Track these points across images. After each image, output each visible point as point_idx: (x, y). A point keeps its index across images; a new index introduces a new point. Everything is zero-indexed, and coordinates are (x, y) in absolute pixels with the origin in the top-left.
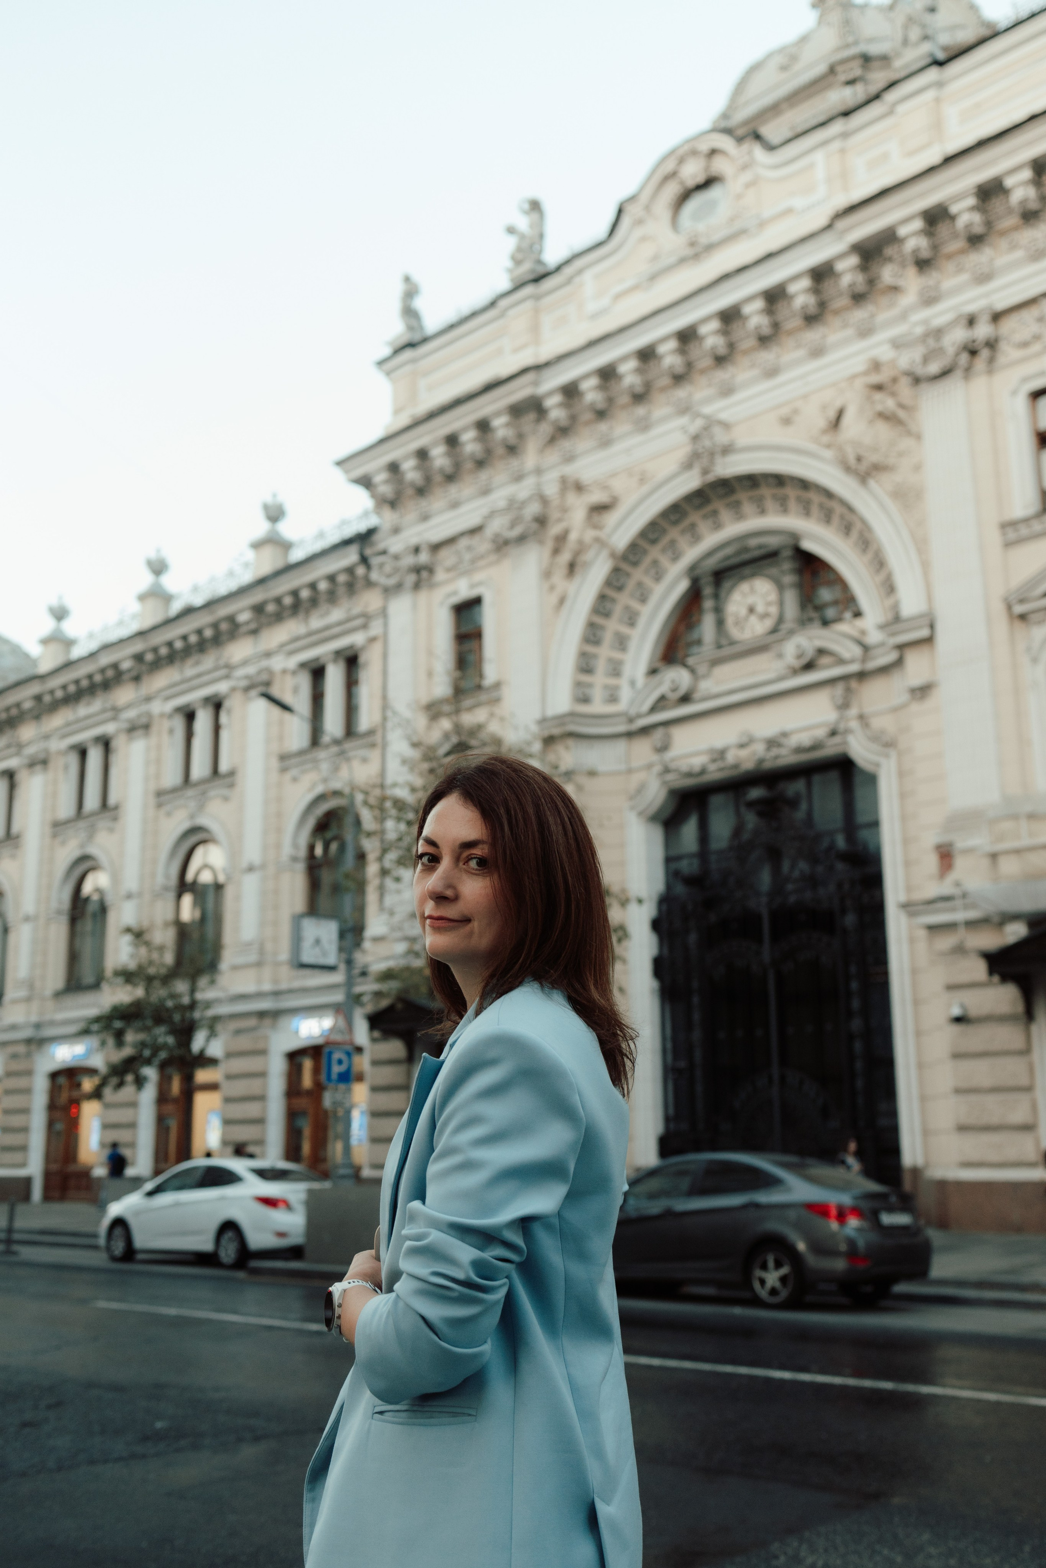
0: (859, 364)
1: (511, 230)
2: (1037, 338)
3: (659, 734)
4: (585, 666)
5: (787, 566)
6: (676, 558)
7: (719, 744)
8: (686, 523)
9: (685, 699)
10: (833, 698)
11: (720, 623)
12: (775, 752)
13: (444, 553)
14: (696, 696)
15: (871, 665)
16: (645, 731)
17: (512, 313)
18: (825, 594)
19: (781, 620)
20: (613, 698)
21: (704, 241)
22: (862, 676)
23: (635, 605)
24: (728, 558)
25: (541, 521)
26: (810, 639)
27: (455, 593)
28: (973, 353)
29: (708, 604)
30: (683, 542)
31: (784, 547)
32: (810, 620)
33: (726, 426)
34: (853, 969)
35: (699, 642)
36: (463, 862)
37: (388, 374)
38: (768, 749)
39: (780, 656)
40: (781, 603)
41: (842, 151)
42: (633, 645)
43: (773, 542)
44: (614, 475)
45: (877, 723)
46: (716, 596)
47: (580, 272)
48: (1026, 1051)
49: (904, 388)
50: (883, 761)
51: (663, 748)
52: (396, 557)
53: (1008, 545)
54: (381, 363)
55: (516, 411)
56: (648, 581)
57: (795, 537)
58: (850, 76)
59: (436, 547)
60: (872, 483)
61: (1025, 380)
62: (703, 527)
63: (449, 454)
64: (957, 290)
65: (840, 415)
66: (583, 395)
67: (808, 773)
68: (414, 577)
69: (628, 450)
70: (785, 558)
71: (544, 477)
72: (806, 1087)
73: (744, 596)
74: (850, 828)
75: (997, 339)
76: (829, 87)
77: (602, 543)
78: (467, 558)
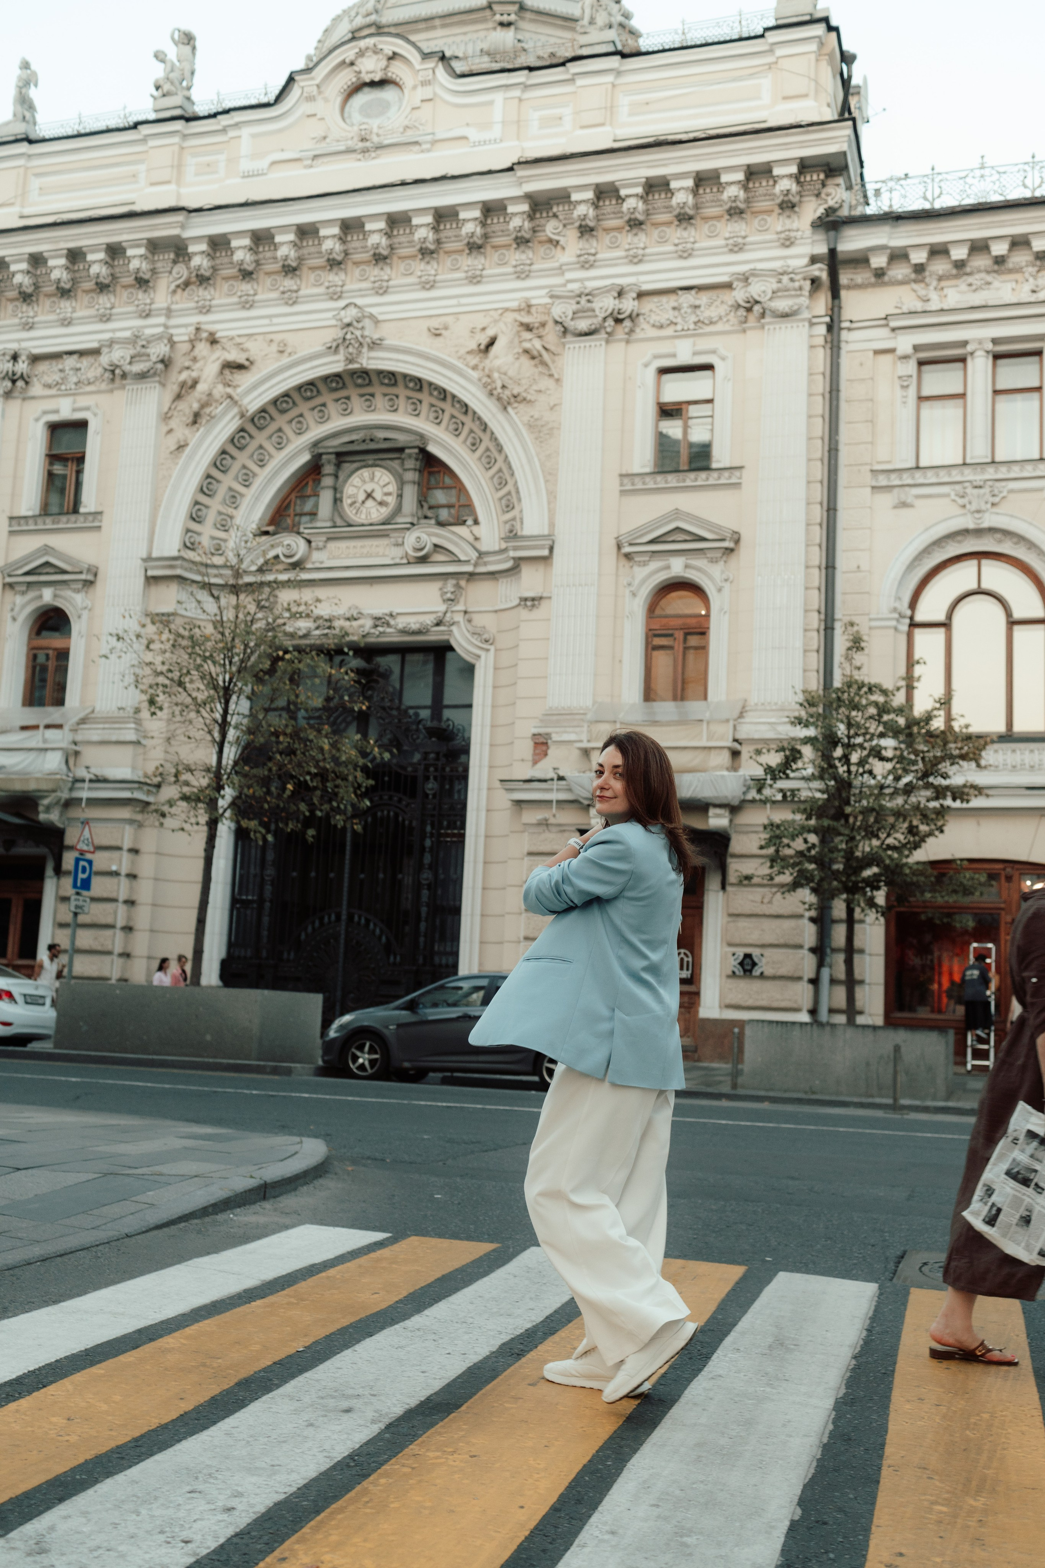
0: (513, 300)
2: (671, 323)
3: (264, 592)
4: (196, 514)
5: (410, 464)
6: (300, 431)
7: (326, 613)
8: (318, 401)
9: (297, 565)
10: (442, 590)
11: (337, 501)
12: (381, 630)
13: (42, 367)
14: (309, 565)
15: (481, 569)
16: (250, 587)
17: (152, 143)
18: (440, 496)
19: (398, 510)
20: (218, 548)
21: (374, 139)
22: (471, 576)
23: (253, 467)
24: (351, 442)
25: (166, 362)
26: (429, 535)
27: (57, 411)
28: (618, 321)
29: (327, 481)
30: (310, 418)
31: (411, 445)
32: (426, 517)
33: (377, 322)
34: (428, 828)
35: (313, 514)
38: (375, 626)
39: (396, 544)
40: (400, 496)
41: (520, 99)
42: (245, 503)
43: (402, 439)
44: (250, 336)
45: (478, 620)
46: (336, 476)
47: (237, 125)
49: (551, 334)
50: (483, 654)
53: (623, 493)
55: (154, 246)
56: (269, 447)
57: (423, 438)
58: (505, 18)
59: (35, 359)
60: (511, 411)
61: (656, 357)
62: (333, 408)
63: (69, 268)
64: (611, 263)
65: (492, 343)
66: (231, 251)
67: (403, 650)
68: (9, 384)
69: (270, 317)
70: (410, 456)
71: (173, 322)
72: (372, 926)
73: (364, 482)
74: (438, 705)
75: (638, 315)
76: (484, 20)
77: (232, 401)
78: (73, 379)
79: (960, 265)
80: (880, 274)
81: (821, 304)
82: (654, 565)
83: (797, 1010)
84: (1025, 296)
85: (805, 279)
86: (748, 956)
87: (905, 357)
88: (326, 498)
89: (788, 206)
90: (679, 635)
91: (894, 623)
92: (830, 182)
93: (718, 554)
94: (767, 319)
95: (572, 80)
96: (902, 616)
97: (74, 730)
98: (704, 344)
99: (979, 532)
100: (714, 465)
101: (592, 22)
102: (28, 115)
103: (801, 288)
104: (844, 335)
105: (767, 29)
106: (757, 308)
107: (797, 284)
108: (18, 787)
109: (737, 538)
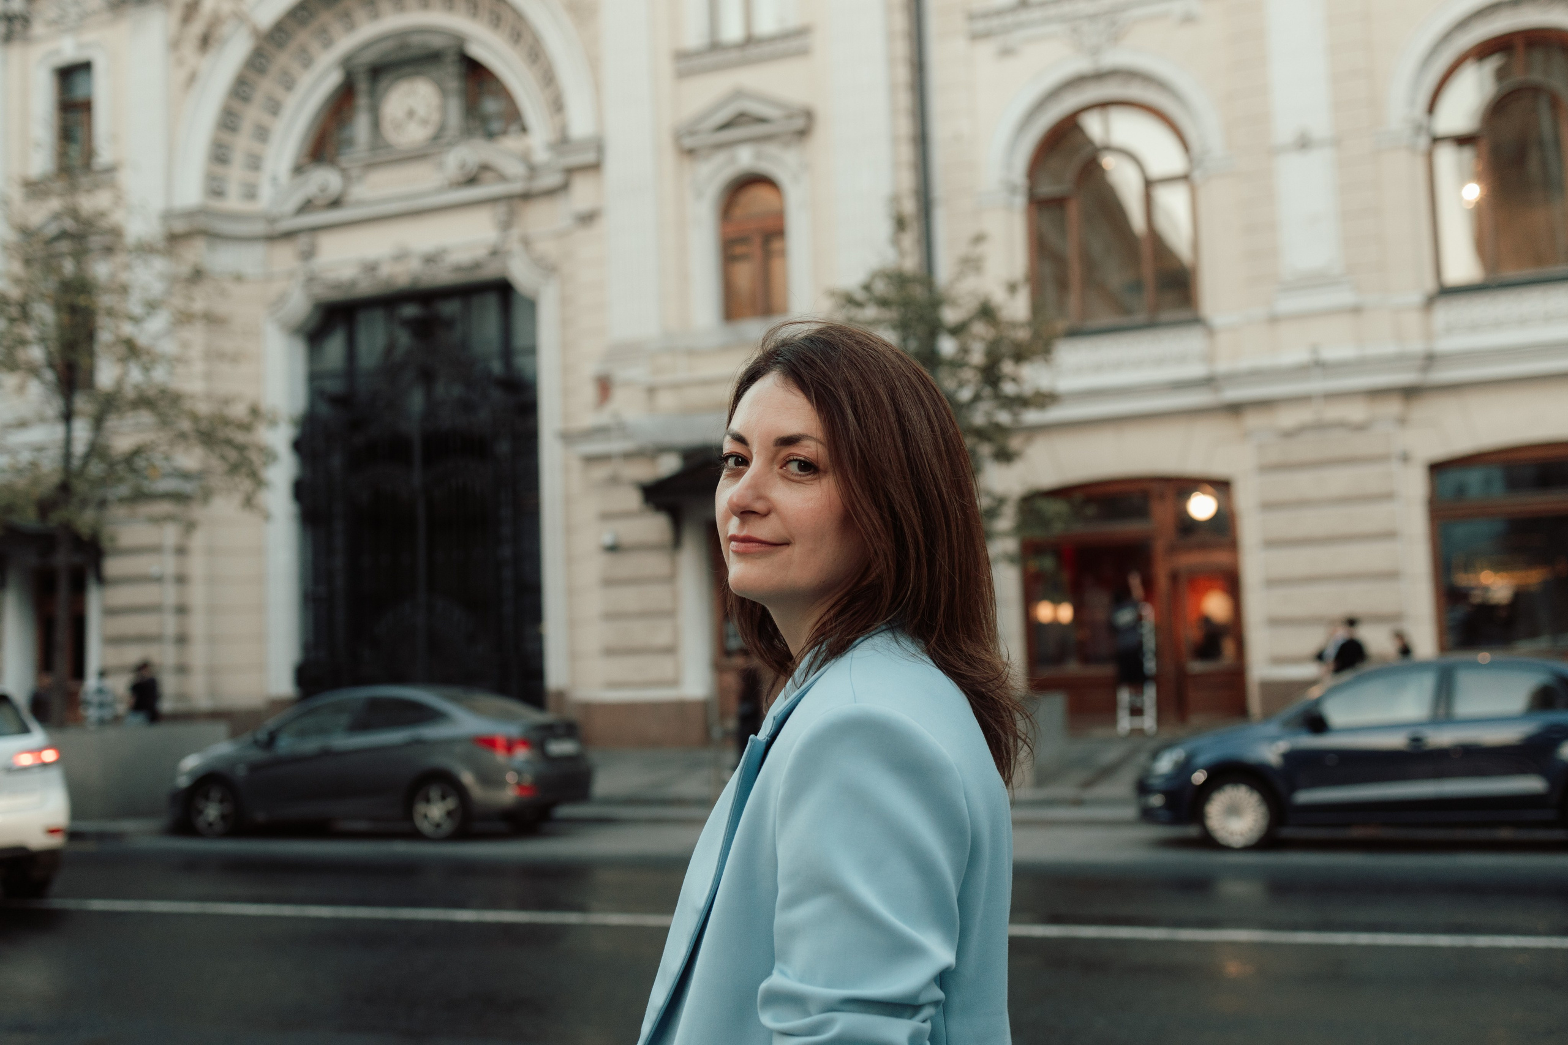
3: (303, 241)
4: (220, 155)
5: (452, 71)
6: (327, 45)
7: (371, 256)
9: (336, 203)
10: (494, 217)
11: (376, 124)
12: (431, 270)
14: (348, 202)
15: (535, 186)
16: (289, 235)
18: (491, 106)
19: (442, 127)
20: (251, 193)
22: (527, 197)
24: (386, 53)
26: (475, 152)
29: (362, 101)
30: (335, 28)
31: (449, 50)
32: (472, 130)
34: (504, 496)
35: (350, 142)
36: (779, 466)
38: (425, 266)
39: (440, 166)
40: (443, 109)
42: (275, 138)
43: (437, 42)
45: (540, 246)
46: (371, 93)
48: (671, 578)
50: (544, 287)
51: (308, 254)
53: (680, 75)
57: (460, 40)
62: (358, 14)
67: (464, 292)
70: (449, 62)
72: (453, 614)
73: (403, 97)
74: (507, 351)
77: (240, 17)
78: (73, 11)
82: (720, 158)
88: (362, 123)
90: (757, 241)
91: (1005, 199)
93: (789, 137)
96: (1015, 188)
99: (1099, 76)
109: (809, 115)
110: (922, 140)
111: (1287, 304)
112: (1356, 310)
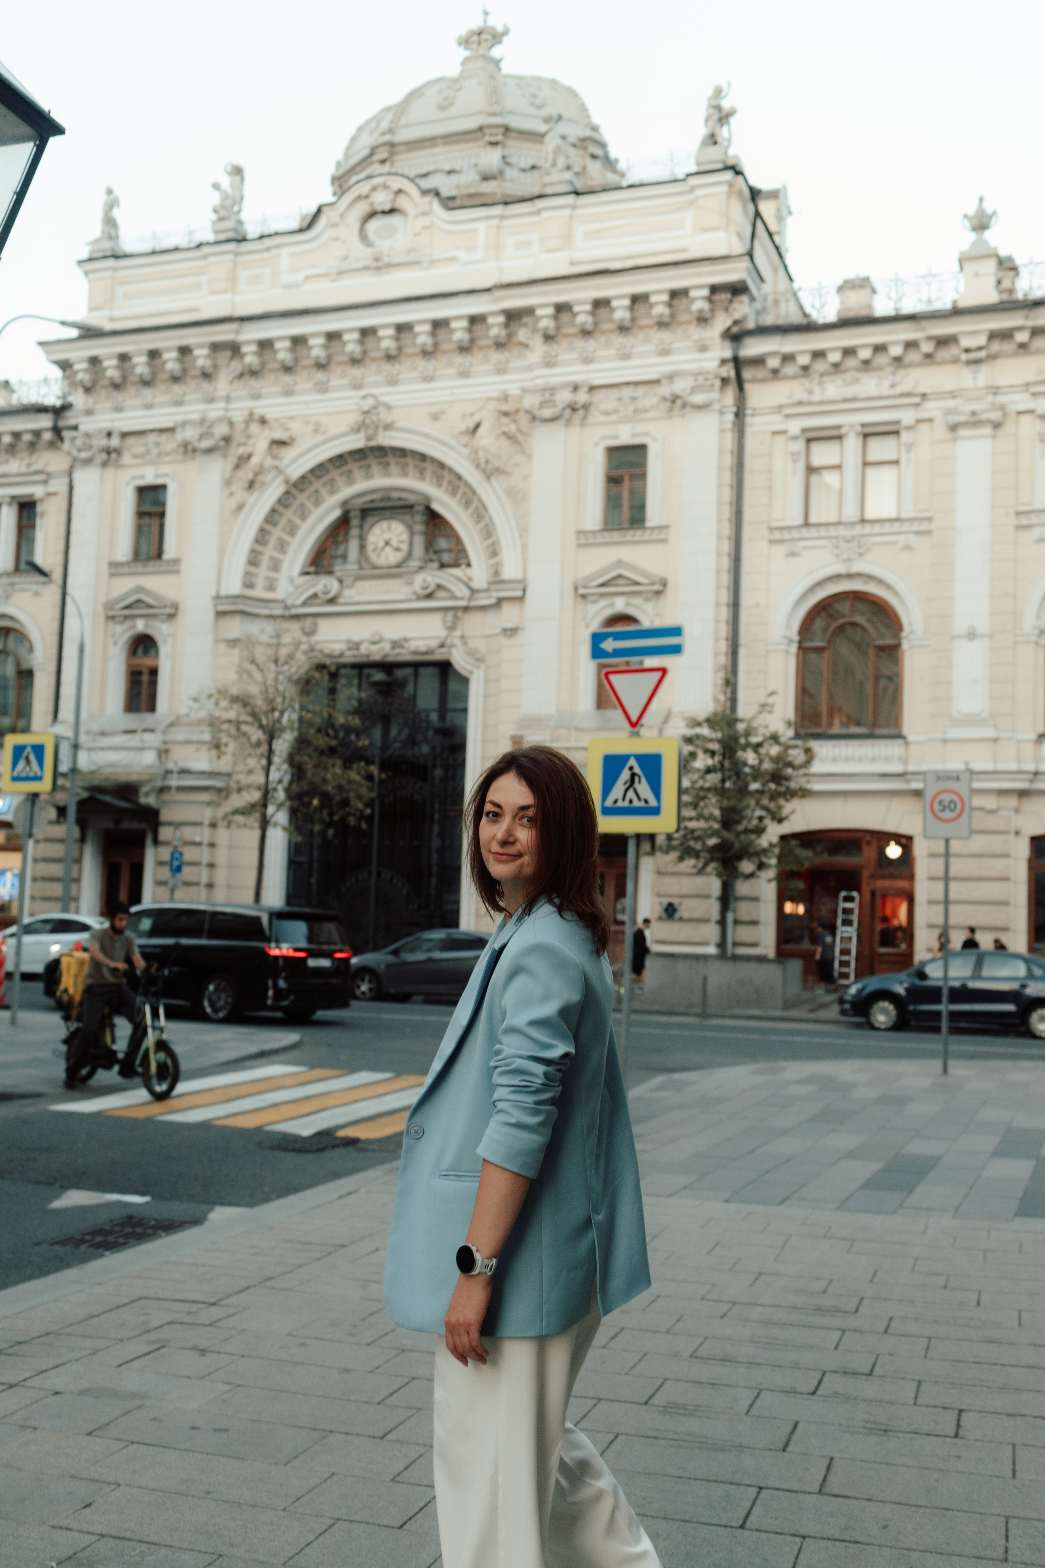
0: (494, 391)
1: (216, 186)
2: (616, 411)
3: (309, 622)
4: (253, 561)
5: (419, 518)
6: (333, 492)
7: (356, 637)
8: (345, 468)
9: (332, 601)
10: (445, 623)
11: (362, 547)
12: (397, 651)
13: (131, 441)
14: (341, 600)
15: (474, 603)
16: (297, 617)
17: (212, 259)
18: (442, 543)
19: (409, 555)
20: (271, 586)
21: (386, 260)
22: (466, 609)
23: (297, 520)
24: (372, 501)
25: (227, 439)
26: (433, 576)
27: (142, 477)
28: (574, 410)
29: (354, 532)
30: (340, 482)
31: (419, 504)
32: (431, 561)
33: (388, 407)
34: (437, 806)
35: (344, 557)
37: (86, 273)
38: (393, 648)
39: (410, 584)
40: (411, 544)
41: (499, 228)
42: (291, 550)
43: (411, 498)
44: (291, 418)
45: (473, 643)
46: (361, 527)
47: (278, 246)
49: (524, 419)
50: (475, 670)
51: (311, 633)
52: (88, 435)
53: (580, 546)
54: (80, 262)
55: (215, 347)
56: (309, 505)
57: (428, 498)
58: (494, 139)
59: (125, 435)
60: (493, 480)
61: (604, 438)
62: (357, 475)
63: (149, 364)
64: (569, 363)
65: (477, 426)
66: (275, 352)
67: (416, 666)
68: (104, 456)
69: (307, 403)
70: (418, 512)
71: (233, 405)
72: (395, 881)
73: (383, 531)
74: (443, 710)
75: (590, 404)
76: (476, 140)
77: (279, 471)
78: (155, 451)
79: (836, 365)
80: (775, 372)
81: (729, 397)
82: (603, 603)
83: (705, 944)
84: (885, 390)
85: (716, 377)
86: (670, 905)
87: (795, 438)
88: (353, 546)
89: (702, 320)
91: (784, 647)
92: (737, 299)
93: (650, 595)
94: (688, 410)
95: (538, 212)
96: (791, 641)
97: (165, 732)
98: (641, 428)
99: (850, 576)
100: (648, 524)
101: (554, 164)
102: (113, 233)
103: (712, 386)
104: (748, 420)
105: (688, 175)
106: (679, 402)
107: (709, 383)
108: (124, 778)
109: (664, 583)
110: (735, 605)
111: (954, 733)
112: (995, 740)
